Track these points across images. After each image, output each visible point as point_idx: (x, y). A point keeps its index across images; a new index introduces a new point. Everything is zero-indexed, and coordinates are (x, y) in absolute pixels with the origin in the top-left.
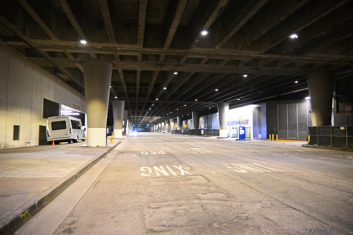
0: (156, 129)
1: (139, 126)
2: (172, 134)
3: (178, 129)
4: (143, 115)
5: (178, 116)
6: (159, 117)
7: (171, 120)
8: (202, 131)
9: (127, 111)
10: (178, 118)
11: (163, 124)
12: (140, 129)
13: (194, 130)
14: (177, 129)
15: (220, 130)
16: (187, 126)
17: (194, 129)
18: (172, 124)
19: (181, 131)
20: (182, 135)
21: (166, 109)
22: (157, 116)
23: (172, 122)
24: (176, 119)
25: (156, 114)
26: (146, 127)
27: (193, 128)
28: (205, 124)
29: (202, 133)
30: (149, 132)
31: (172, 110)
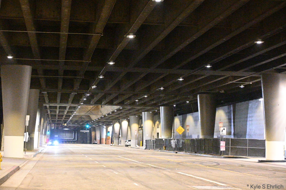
0: (107, 136)
1: (66, 127)
2: (146, 148)
3: (163, 136)
4: (77, 100)
5: (161, 106)
6: (115, 108)
7: (145, 115)
8: (221, 145)
9: (36, 92)
10: (162, 109)
11: (125, 123)
12: (68, 136)
13: (201, 139)
14: (160, 138)
15: (266, 142)
16: (183, 130)
17: (201, 137)
18: (147, 124)
19: (170, 143)
20: (172, 153)
21: (133, 87)
22: (111, 103)
23: (147, 119)
24: (158, 113)
25: (108, 100)
26: (81, 131)
27: (198, 136)
28: (231, 125)
29: (223, 149)
30: (91, 143)
31: (148, 90)
